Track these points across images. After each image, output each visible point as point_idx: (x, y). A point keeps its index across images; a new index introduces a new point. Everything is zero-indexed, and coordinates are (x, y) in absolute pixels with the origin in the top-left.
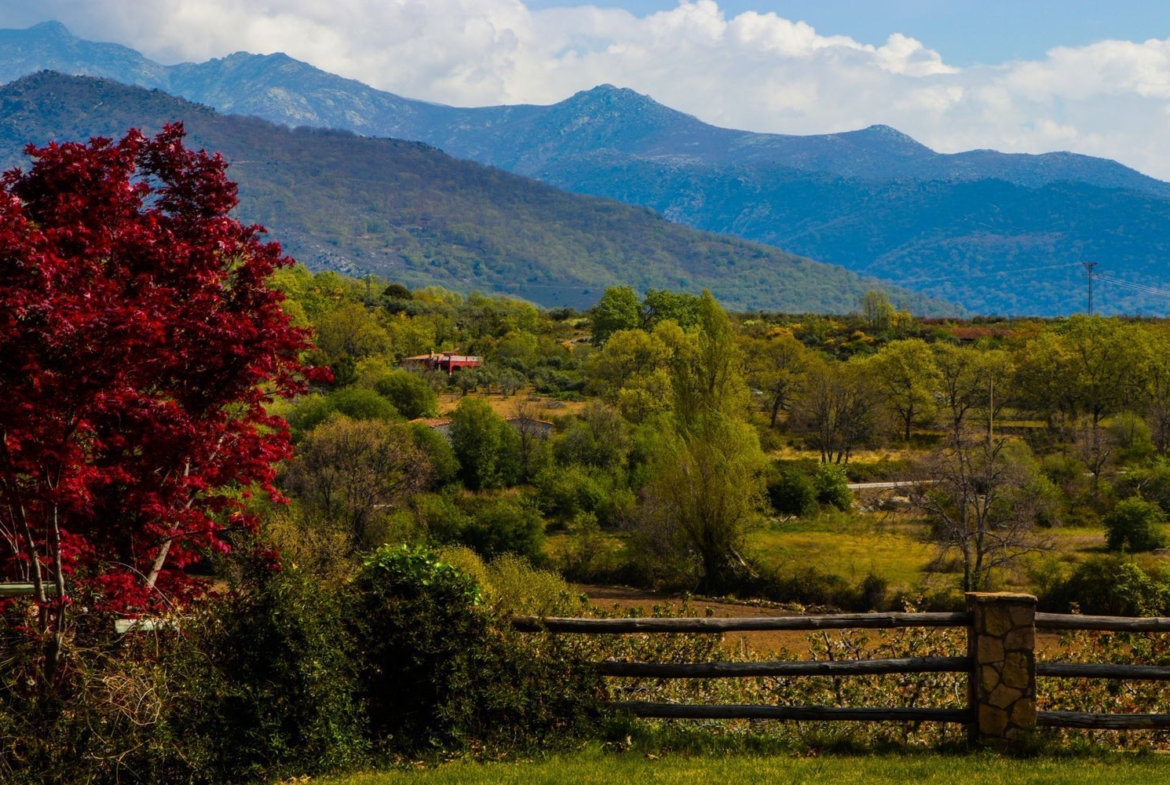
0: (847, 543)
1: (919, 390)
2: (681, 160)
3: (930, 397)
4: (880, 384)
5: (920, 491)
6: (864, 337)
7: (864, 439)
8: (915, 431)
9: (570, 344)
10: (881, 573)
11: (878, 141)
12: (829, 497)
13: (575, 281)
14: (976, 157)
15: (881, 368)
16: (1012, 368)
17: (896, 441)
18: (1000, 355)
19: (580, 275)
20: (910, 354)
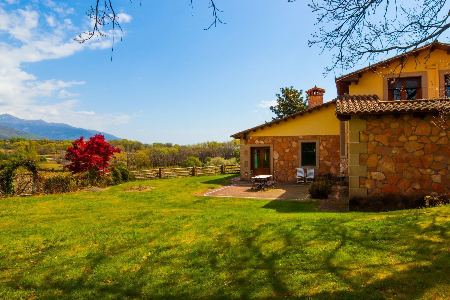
0: (48, 165)
1: (52, 148)
2: (16, 123)
3: (54, 149)
4: (48, 148)
5: (55, 159)
6: (44, 143)
7: (46, 154)
8: (52, 152)
9: (7, 143)
10: (54, 168)
11: (40, 121)
12: (45, 160)
13: (3, 136)
14: (52, 123)
15: (48, 146)
16: (63, 146)
17: (50, 154)
18: (61, 145)
19: (4, 135)
20: (51, 144)
